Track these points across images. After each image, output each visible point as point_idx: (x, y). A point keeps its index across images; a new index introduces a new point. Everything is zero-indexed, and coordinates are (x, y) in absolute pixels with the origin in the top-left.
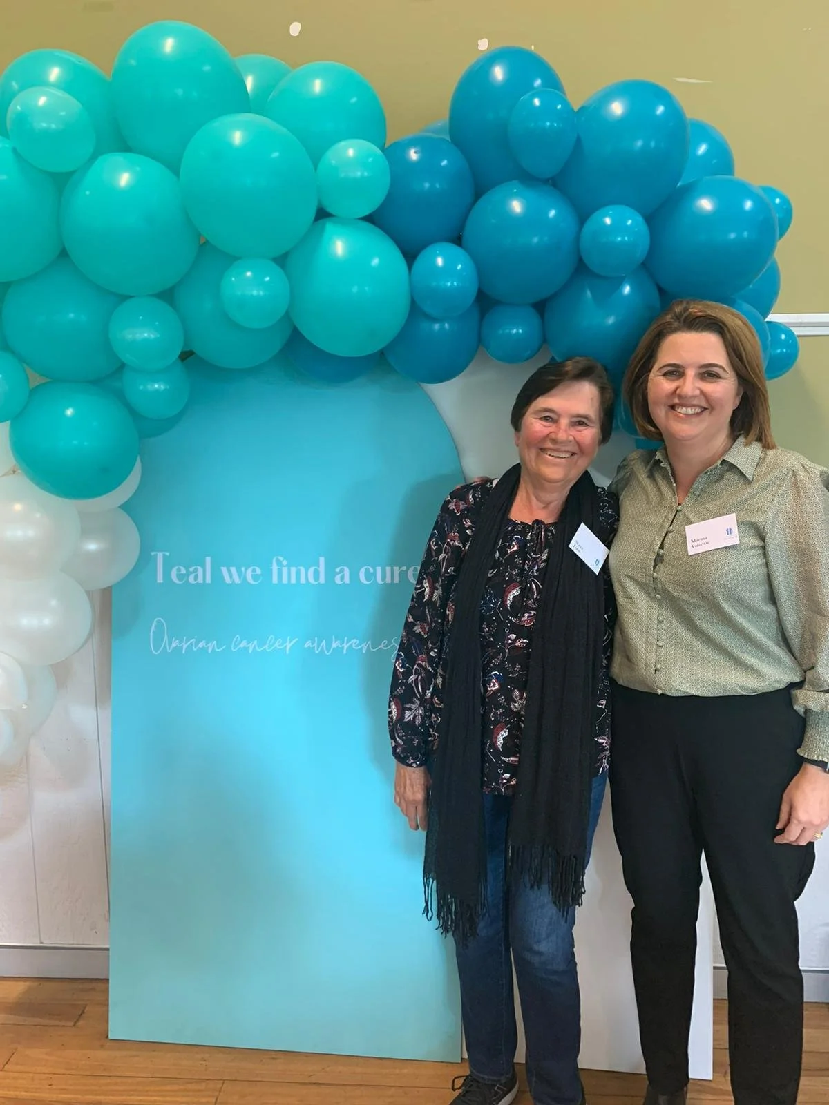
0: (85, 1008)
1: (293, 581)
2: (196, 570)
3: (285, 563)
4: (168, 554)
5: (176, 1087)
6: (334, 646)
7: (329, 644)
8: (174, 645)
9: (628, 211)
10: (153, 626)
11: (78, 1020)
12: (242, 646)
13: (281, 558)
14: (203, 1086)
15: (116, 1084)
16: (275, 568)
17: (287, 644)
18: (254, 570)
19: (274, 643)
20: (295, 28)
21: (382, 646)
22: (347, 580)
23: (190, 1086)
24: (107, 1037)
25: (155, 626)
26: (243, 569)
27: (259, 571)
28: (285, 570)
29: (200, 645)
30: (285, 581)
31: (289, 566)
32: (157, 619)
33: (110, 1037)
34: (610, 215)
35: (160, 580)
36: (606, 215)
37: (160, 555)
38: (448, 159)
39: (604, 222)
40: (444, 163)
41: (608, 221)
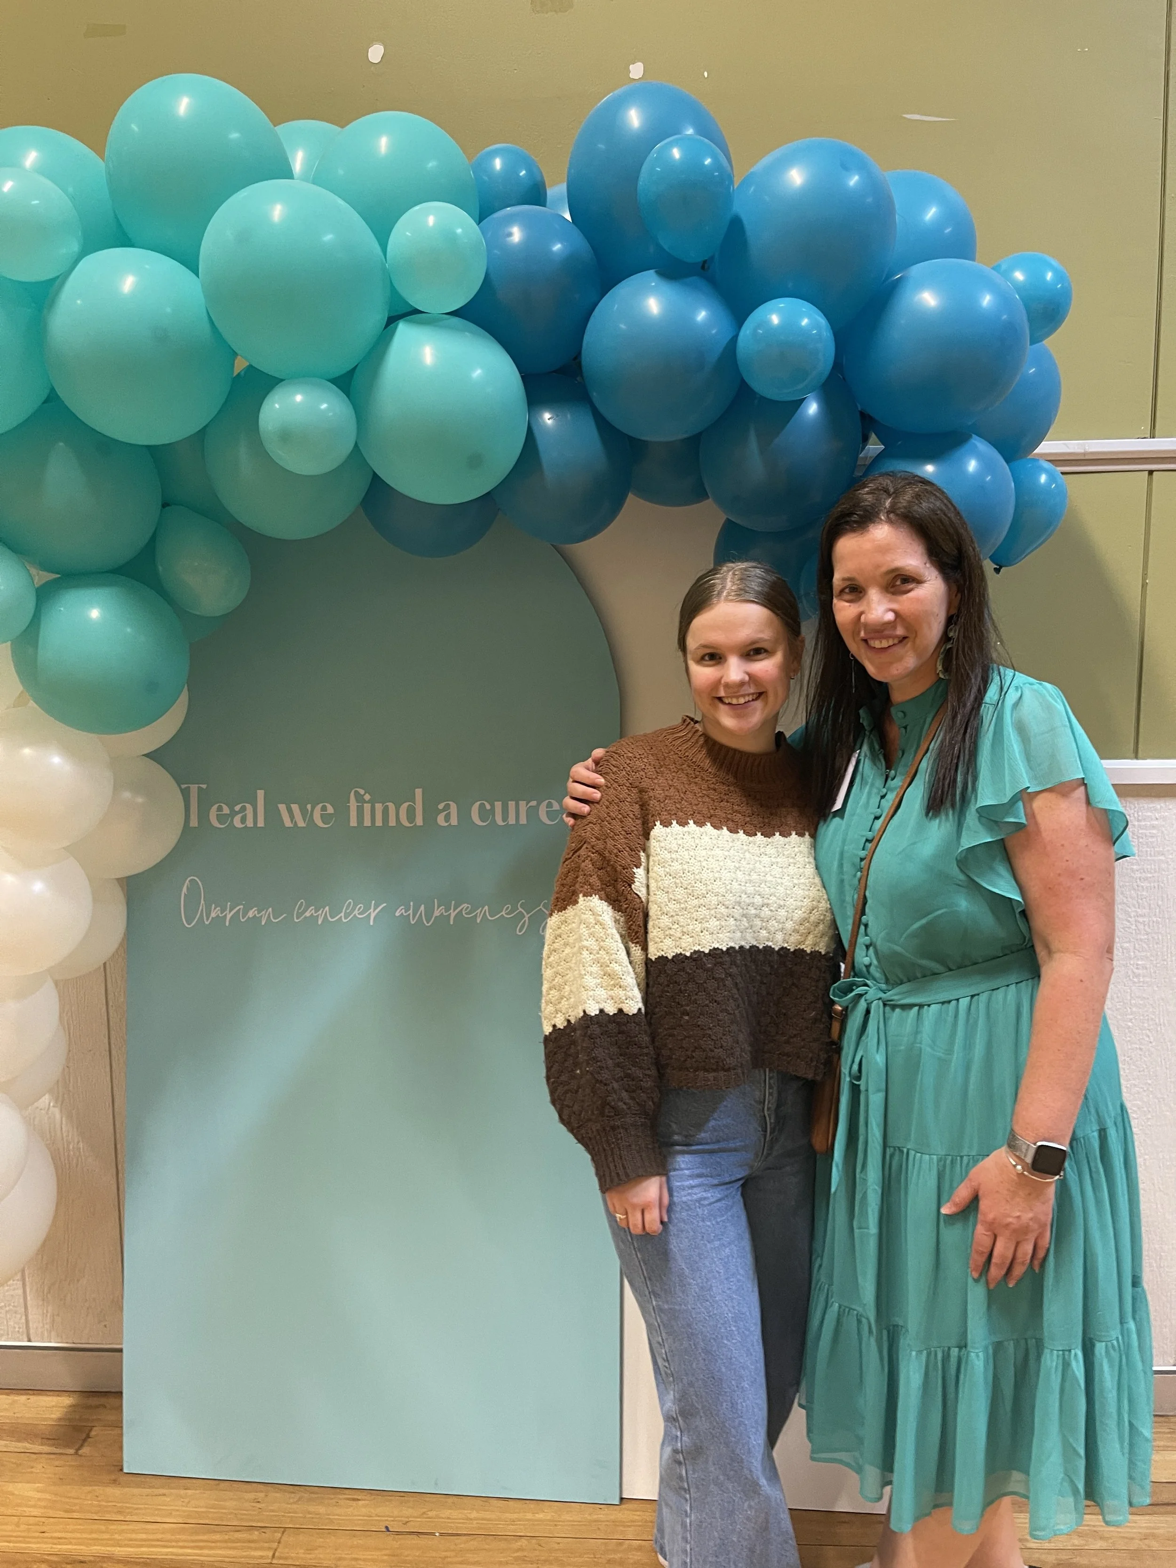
0: (91, 1430)
1: (379, 823)
2: (243, 809)
3: (367, 797)
4: (204, 786)
5: (217, 1537)
6: (437, 913)
7: (429, 913)
8: (213, 915)
9: (803, 305)
10: (185, 889)
11: (82, 1446)
12: (308, 914)
13: (362, 792)
14: (256, 1535)
15: (133, 1531)
16: (353, 804)
17: (372, 910)
18: (324, 808)
19: (353, 910)
20: (376, 53)
21: (503, 913)
22: (454, 821)
23: (238, 1535)
24: (122, 1470)
25: (188, 888)
26: (309, 807)
27: (330, 810)
28: (367, 807)
29: (251, 914)
30: (367, 822)
31: (372, 802)
32: (189, 879)
33: (125, 1471)
34: (779, 311)
35: (194, 823)
36: (772, 311)
37: (194, 788)
38: (562, 243)
39: (769, 322)
40: (557, 247)
41: (775, 319)
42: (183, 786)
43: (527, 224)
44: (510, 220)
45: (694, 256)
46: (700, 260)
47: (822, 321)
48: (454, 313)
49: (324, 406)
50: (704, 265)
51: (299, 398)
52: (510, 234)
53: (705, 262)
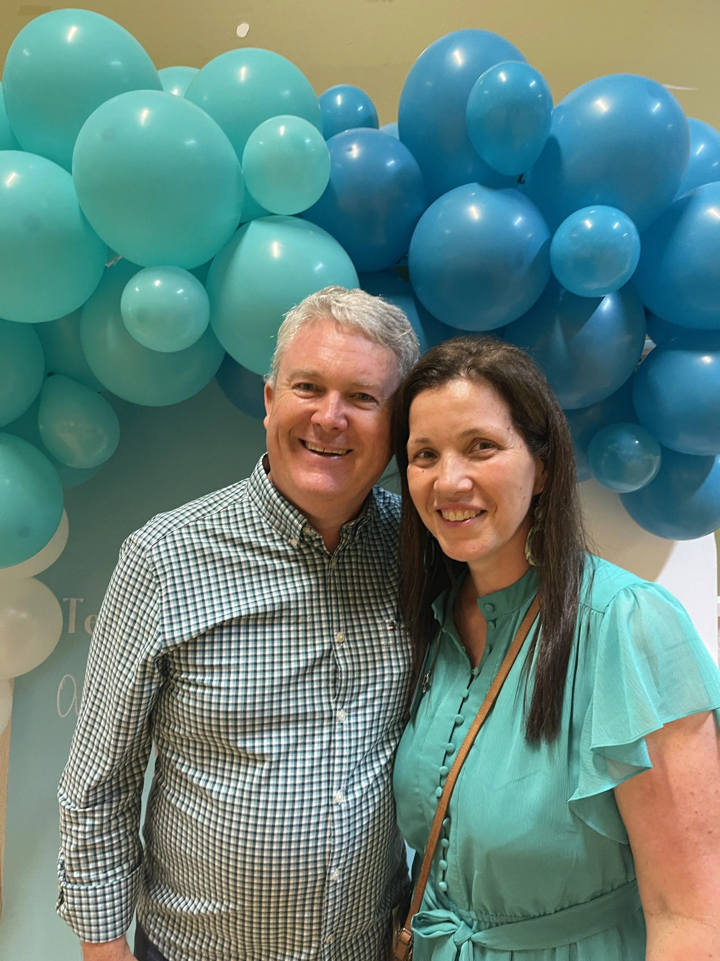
4: (82, 600)
9: (614, 212)
10: (60, 685)
20: (243, 30)
25: (64, 684)
32: (65, 677)
34: (591, 217)
35: (72, 629)
36: (585, 218)
37: (73, 602)
38: (395, 159)
39: (583, 226)
40: (391, 163)
41: (588, 224)
42: (65, 600)
43: (365, 142)
44: (350, 139)
45: (513, 171)
46: (519, 173)
47: (631, 225)
48: (299, 216)
49: (180, 291)
50: (520, 179)
51: (157, 283)
52: (350, 150)
53: (521, 176)
